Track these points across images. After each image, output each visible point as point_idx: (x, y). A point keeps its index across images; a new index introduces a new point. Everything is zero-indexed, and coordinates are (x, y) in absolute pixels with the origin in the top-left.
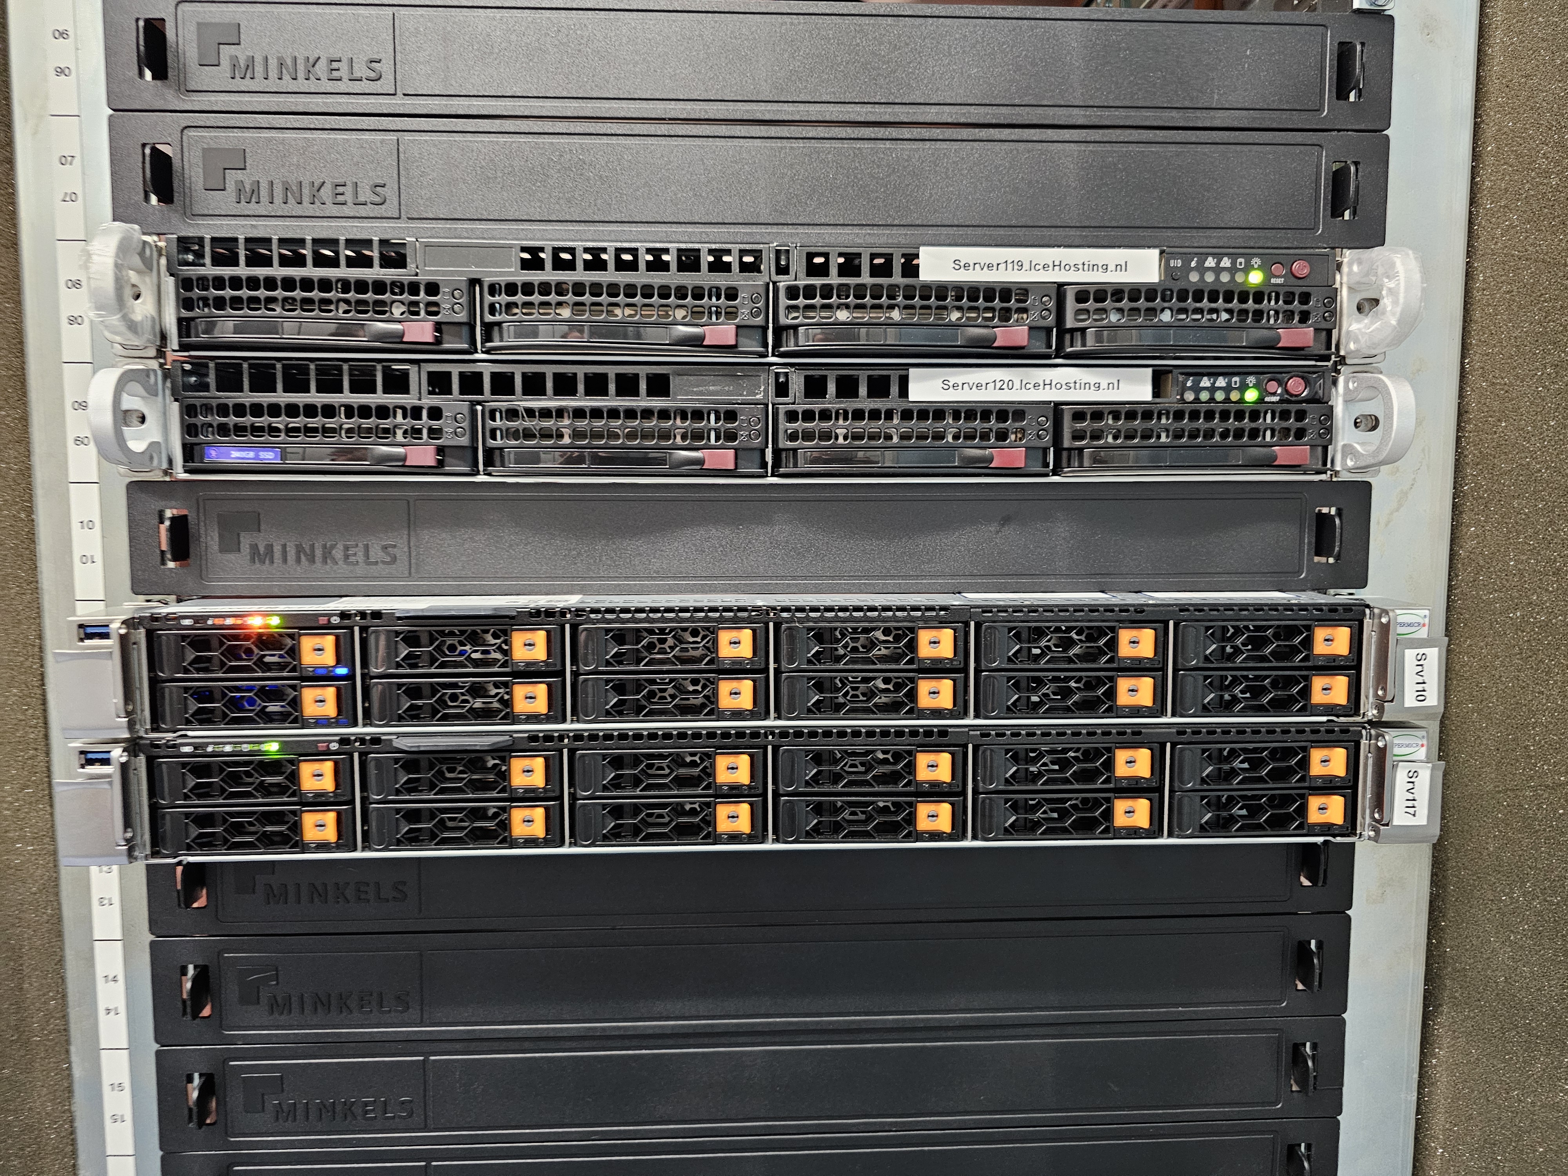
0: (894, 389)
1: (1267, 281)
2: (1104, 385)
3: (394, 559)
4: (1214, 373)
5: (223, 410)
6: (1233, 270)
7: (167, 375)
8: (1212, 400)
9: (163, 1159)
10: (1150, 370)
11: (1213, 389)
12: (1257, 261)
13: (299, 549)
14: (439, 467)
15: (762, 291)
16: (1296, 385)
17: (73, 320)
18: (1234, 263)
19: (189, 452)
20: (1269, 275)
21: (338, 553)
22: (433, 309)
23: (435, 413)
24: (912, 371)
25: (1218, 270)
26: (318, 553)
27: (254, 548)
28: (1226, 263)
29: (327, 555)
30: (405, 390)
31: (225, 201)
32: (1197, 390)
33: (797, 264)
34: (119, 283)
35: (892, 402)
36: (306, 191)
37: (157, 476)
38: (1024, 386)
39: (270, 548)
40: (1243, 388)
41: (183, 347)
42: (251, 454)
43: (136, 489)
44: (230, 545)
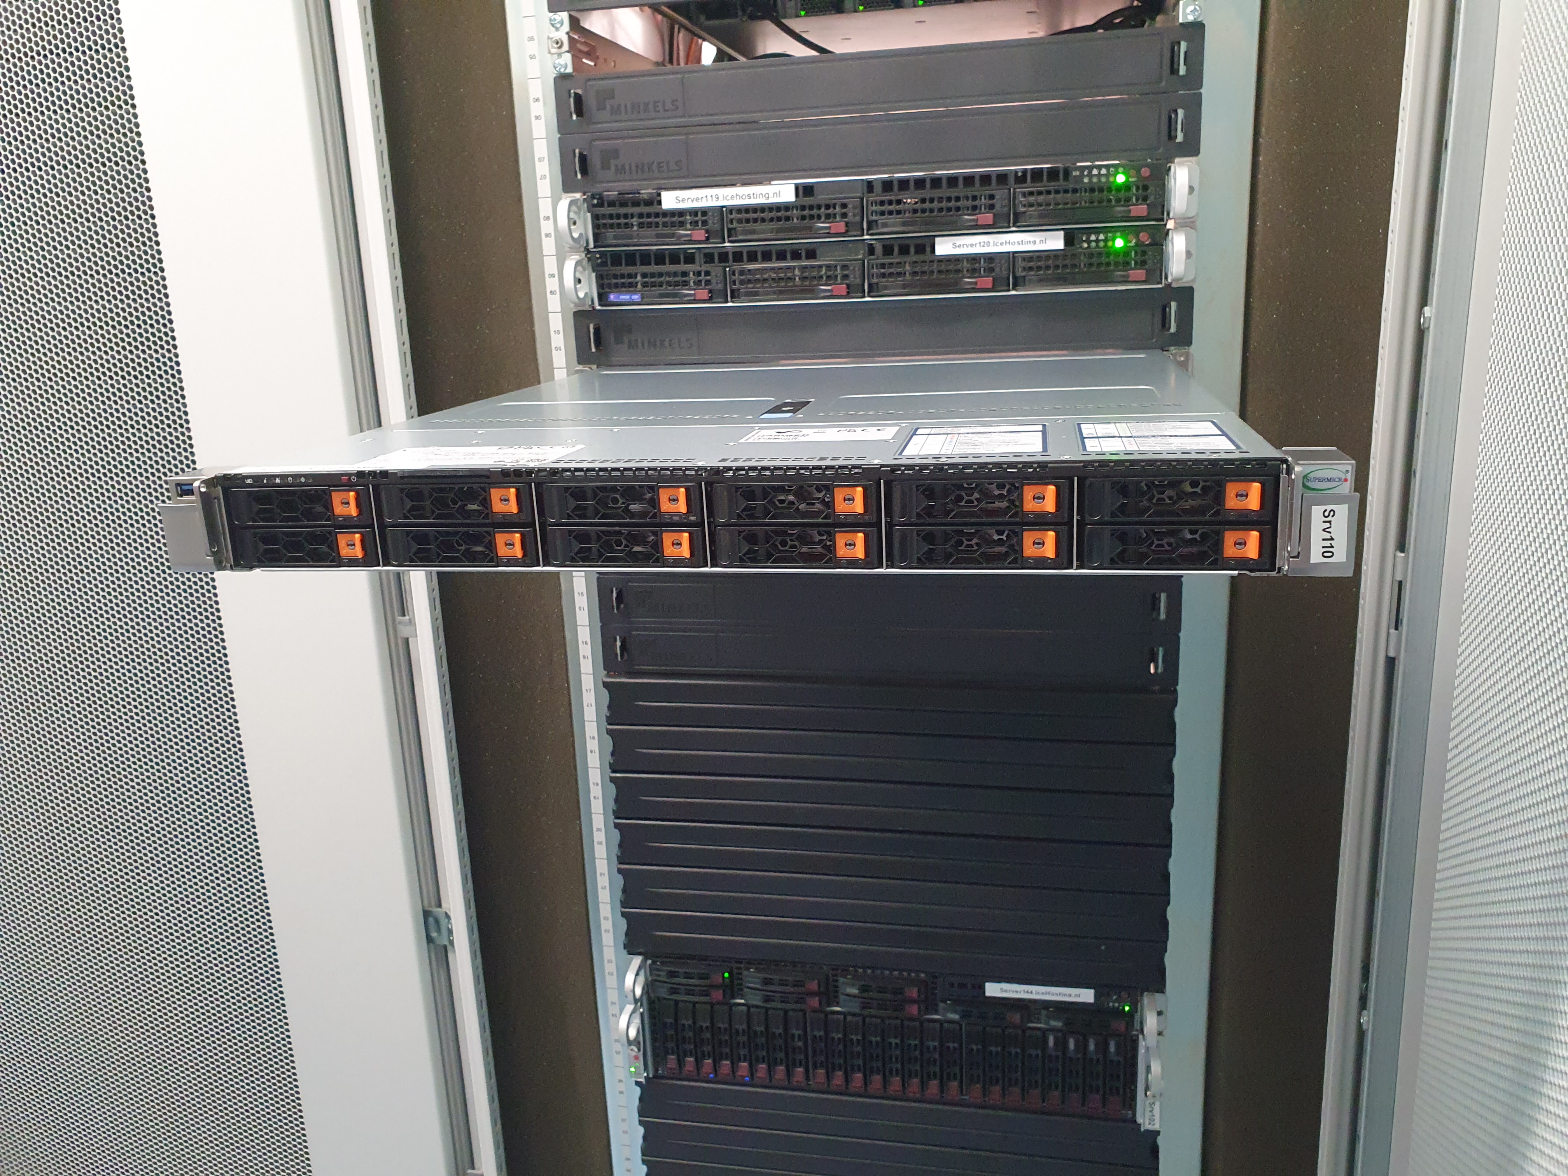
0: (928, 249)
1: (1127, 180)
2: (1038, 241)
3: (691, 345)
4: (1097, 231)
5: (615, 276)
6: (1107, 176)
7: (589, 259)
8: (1097, 246)
9: (602, 627)
10: (1062, 233)
11: (1097, 241)
12: (1121, 170)
13: (649, 342)
14: (710, 300)
15: (858, 204)
16: (1144, 237)
17: (547, 235)
18: (1108, 171)
19: (602, 297)
20: (1128, 176)
21: (667, 343)
22: (705, 223)
23: (707, 273)
24: (937, 240)
25: (1099, 175)
26: (658, 343)
27: (629, 341)
28: (1104, 171)
29: (662, 344)
30: (693, 262)
31: (610, 174)
32: (1089, 242)
33: (878, 188)
34: (569, 219)
35: (927, 257)
36: (646, 168)
37: (587, 308)
38: (995, 244)
39: (636, 341)
40: (1113, 240)
41: (595, 247)
42: (628, 297)
43: (577, 314)
44: (619, 341)
